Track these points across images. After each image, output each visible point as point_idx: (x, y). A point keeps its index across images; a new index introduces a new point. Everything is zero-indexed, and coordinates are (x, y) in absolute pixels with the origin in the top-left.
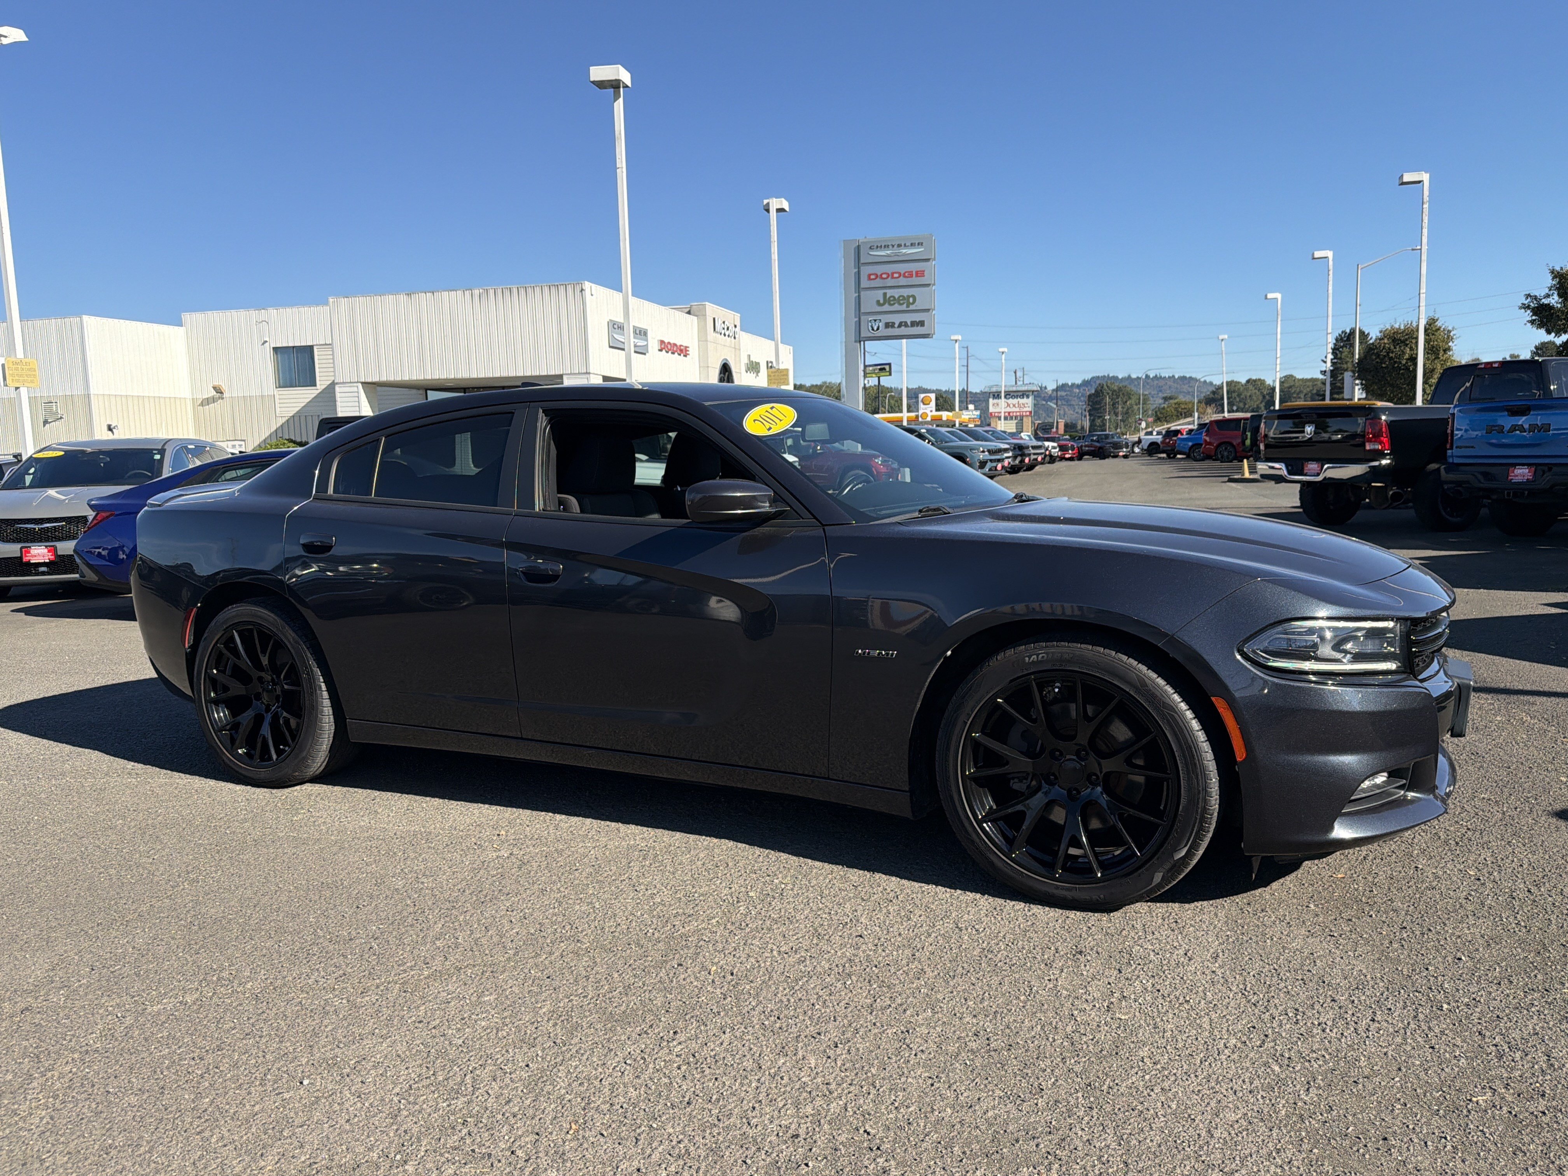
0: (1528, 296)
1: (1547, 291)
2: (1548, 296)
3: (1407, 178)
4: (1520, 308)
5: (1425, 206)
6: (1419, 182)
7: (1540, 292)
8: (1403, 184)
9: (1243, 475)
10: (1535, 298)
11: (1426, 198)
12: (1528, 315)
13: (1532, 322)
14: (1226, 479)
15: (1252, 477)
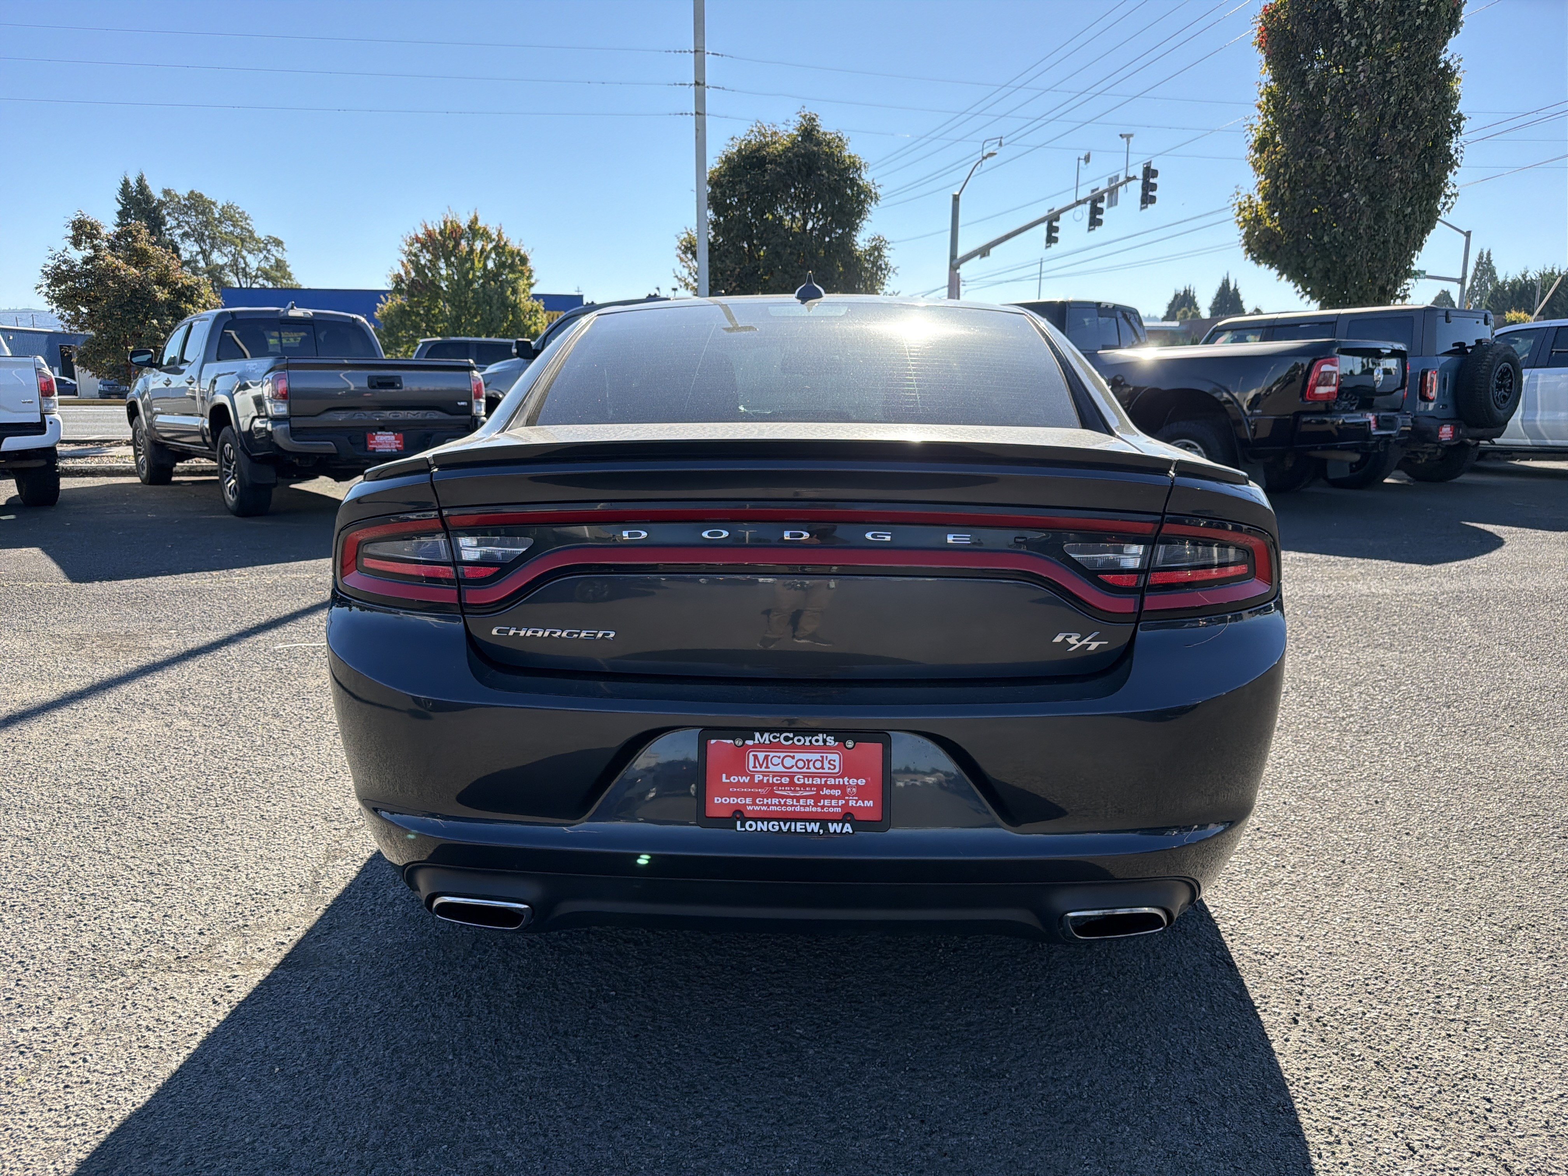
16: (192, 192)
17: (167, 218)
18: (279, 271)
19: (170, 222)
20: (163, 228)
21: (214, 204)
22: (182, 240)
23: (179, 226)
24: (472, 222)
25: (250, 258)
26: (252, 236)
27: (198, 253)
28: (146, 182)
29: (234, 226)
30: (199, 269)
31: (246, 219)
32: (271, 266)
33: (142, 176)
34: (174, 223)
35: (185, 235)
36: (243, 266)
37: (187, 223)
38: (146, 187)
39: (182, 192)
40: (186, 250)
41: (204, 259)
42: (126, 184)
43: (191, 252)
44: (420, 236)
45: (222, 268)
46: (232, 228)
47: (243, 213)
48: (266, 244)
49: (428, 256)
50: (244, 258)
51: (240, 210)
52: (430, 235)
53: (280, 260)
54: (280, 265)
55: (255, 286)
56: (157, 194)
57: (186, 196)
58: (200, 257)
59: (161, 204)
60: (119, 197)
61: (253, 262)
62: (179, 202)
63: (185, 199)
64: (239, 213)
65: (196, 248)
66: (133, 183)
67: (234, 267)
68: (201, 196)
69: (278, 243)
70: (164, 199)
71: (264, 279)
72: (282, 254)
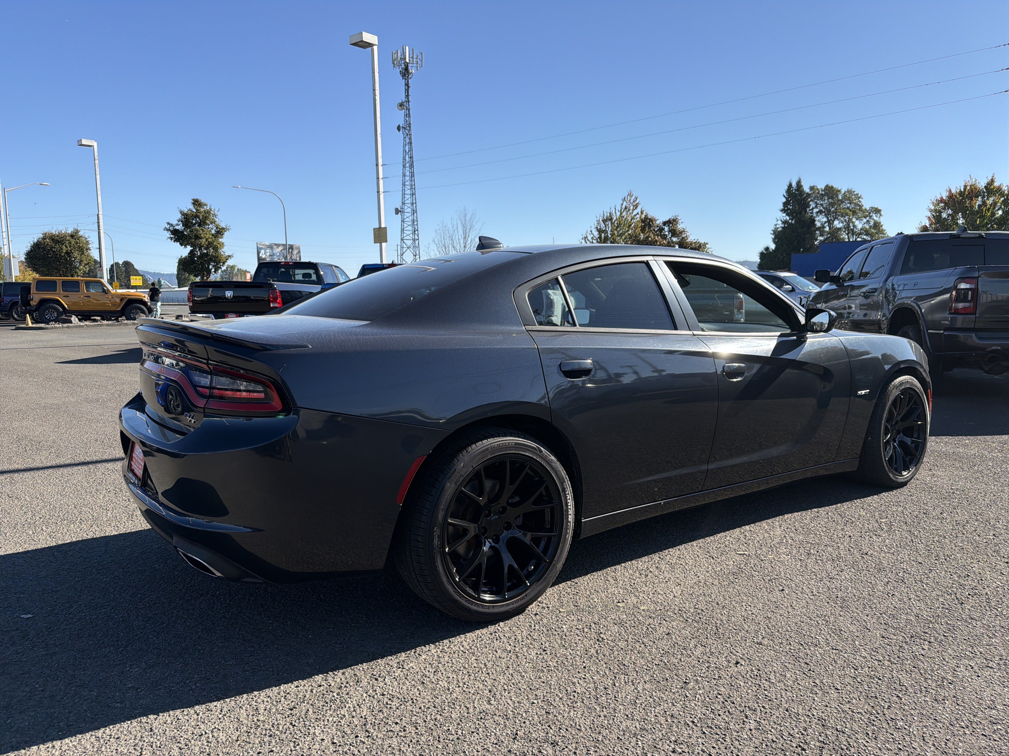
0: (168, 223)
1: (177, 222)
2: (177, 225)
3: (84, 142)
4: (164, 230)
5: (96, 162)
6: (91, 146)
7: (174, 222)
8: (82, 145)
9: (28, 325)
10: (172, 225)
11: (96, 157)
12: (168, 234)
13: (171, 238)
14: (14, 328)
15: (34, 326)
16: (827, 186)
17: (811, 203)
18: (875, 229)
19: (812, 205)
20: (808, 209)
21: (839, 191)
22: (817, 215)
23: (816, 207)
24: (988, 184)
25: (857, 223)
26: (861, 209)
27: (826, 222)
28: (802, 184)
29: (850, 203)
30: (825, 232)
31: (859, 198)
32: (870, 227)
33: (800, 180)
34: (814, 206)
35: (820, 212)
36: (852, 228)
37: (822, 205)
38: (802, 186)
39: (821, 186)
40: (819, 221)
41: (828, 226)
42: (790, 186)
43: (822, 222)
44: (944, 198)
45: (840, 229)
46: (849, 205)
47: (857, 194)
48: (870, 213)
49: (950, 212)
50: (853, 223)
51: (855, 193)
52: (951, 196)
53: (877, 223)
54: (877, 225)
55: (858, 239)
56: (806, 189)
57: (823, 188)
58: (826, 225)
59: (808, 195)
60: (785, 194)
61: (859, 225)
62: (818, 193)
63: (822, 191)
64: (855, 195)
65: (825, 219)
66: (794, 185)
67: (847, 228)
68: (832, 187)
69: (877, 211)
70: (810, 192)
71: (865, 235)
72: (880, 218)
